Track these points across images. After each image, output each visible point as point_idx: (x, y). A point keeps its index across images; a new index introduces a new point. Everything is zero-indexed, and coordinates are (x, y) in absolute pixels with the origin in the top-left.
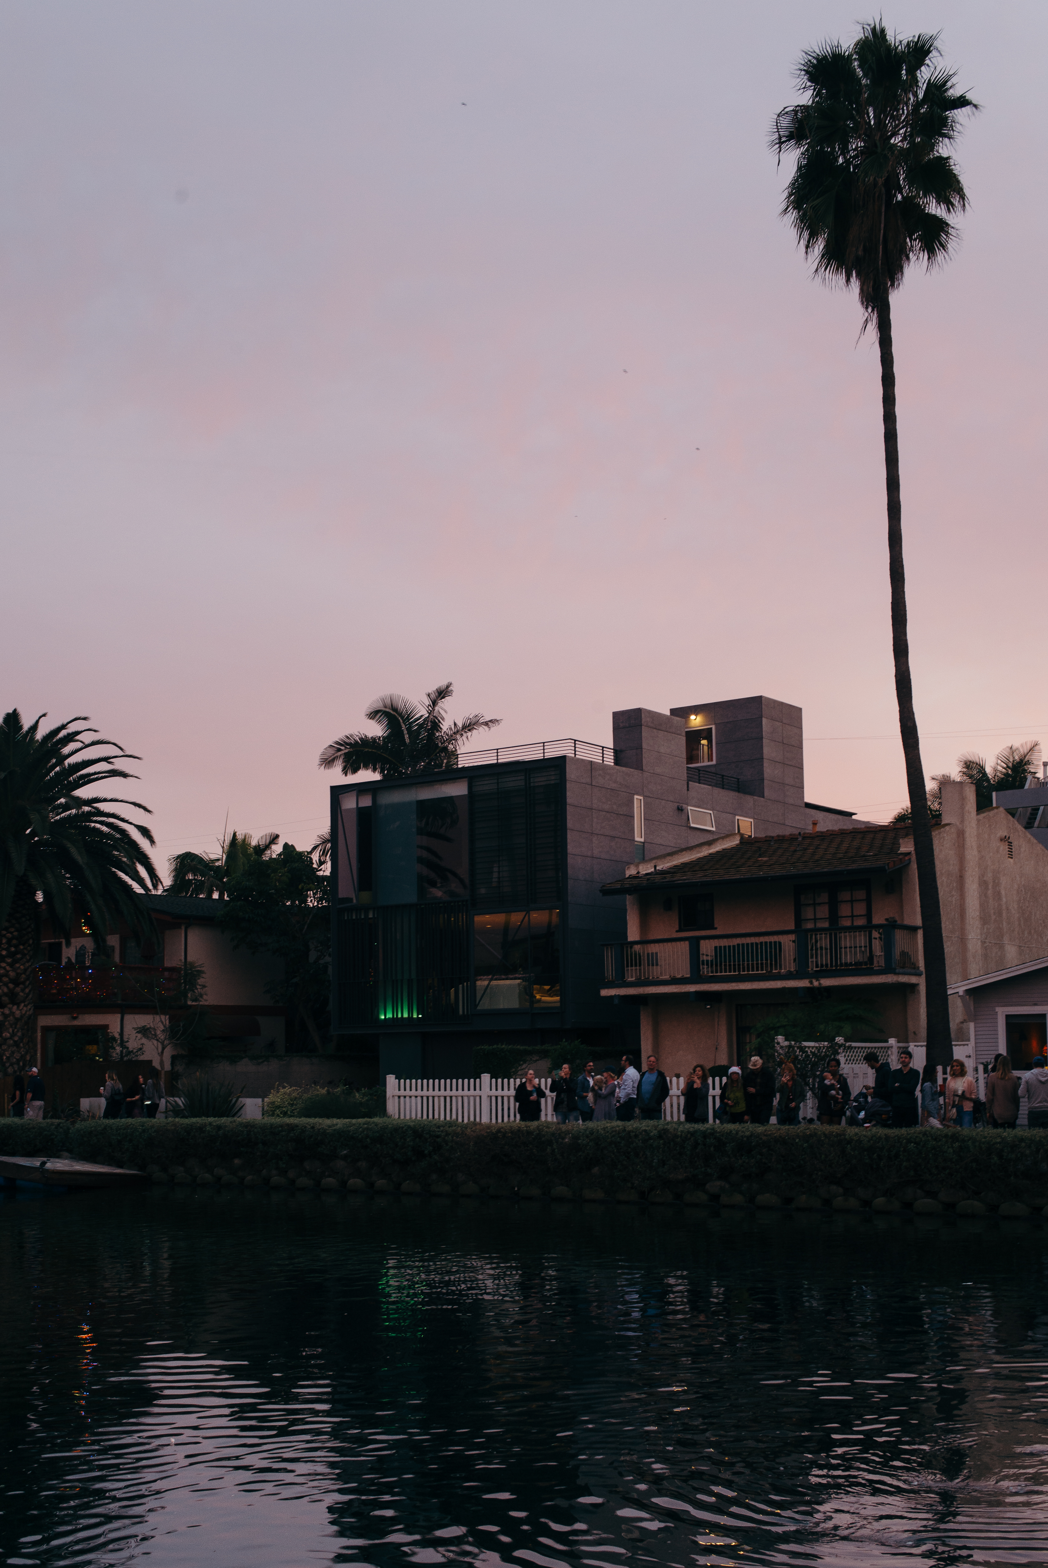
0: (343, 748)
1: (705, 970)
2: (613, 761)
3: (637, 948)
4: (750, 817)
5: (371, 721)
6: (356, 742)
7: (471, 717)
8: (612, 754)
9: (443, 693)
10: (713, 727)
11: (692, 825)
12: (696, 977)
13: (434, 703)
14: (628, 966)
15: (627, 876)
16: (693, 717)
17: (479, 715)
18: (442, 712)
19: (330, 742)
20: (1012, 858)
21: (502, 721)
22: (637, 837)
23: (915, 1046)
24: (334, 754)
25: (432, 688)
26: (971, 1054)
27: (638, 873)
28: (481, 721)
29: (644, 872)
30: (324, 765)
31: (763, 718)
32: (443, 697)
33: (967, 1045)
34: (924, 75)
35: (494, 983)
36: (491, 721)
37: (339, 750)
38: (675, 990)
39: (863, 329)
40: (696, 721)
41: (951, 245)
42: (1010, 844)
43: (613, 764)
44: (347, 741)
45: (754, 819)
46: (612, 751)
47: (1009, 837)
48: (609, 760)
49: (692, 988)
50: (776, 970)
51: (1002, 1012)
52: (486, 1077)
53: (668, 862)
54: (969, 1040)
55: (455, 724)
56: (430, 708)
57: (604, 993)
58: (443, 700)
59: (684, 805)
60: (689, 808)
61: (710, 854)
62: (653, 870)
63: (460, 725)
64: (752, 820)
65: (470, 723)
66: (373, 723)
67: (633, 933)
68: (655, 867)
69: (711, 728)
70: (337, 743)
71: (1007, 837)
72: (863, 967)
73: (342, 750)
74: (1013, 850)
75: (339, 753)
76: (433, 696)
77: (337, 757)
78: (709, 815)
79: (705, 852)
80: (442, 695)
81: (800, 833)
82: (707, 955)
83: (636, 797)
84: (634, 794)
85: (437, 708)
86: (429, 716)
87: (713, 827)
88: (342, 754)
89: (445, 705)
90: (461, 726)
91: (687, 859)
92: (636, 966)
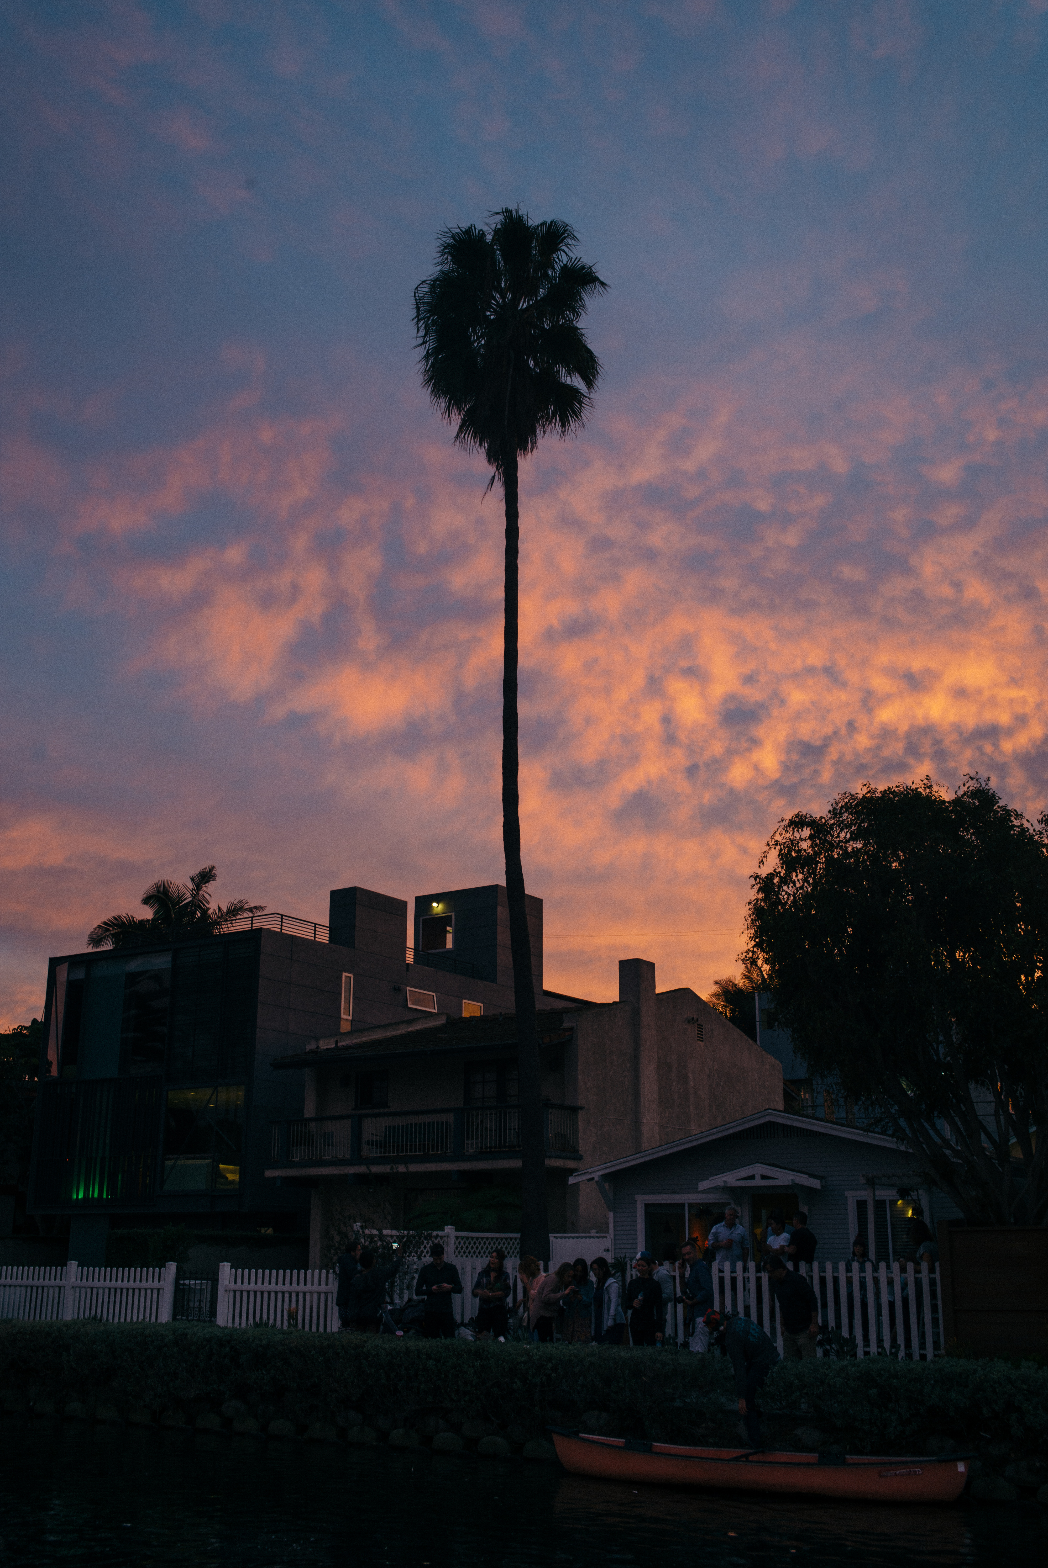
0: (111, 929)
1: (367, 1151)
2: (328, 939)
3: (313, 1125)
4: (478, 1001)
5: (145, 906)
6: (123, 923)
7: (235, 902)
8: (328, 932)
9: (205, 877)
10: (453, 914)
11: (410, 1006)
12: (357, 1158)
13: (198, 887)
14: (293, 1146)
15: (307, 1050)
16: (435, 905)
17: (244, 901)
18: (206, 896)
19: (99, 922)
20: (703, 1041)
21: (267, 909)
22: (344, 1014)
23: (555, 1237)
24: (102, 934)
25: (195, 871)
26: (610, 1248)
27: (318, 1047)
28: (246, 906)
29: (325, 1047)
30: (92, 945)
31: (498, 906)
32: (207, 882)
33: (606, 1237)
34: (562, 258)
35: (181, 1162)
36: (255, 907)
37: (108, 930)
38: (335, 1172)
39: (490, 485)
40: (437, 907)
41: (585, 414)
42: (700, 1026)
43: (328, 942)
44: (115, 922)
45: (484, 1003)
46: (328, 929)
47: (697, 1020)
48: (323, 937)
49: (351, 1170)
50: (433, 1151)
51: (641, 1200)
52: (73, 1265)
53: (356, 1038)
54: (608, 1233)
55: (220, 909)
56: (194, 891)
57: (268, 1173)
58: (207, 884)
59: (402, 985)
60: (408, 988)
61: (409, 1032)
62: (333, 1046)
63: (225, 909)
64: (482, 1005)
65: (235, 908)
66: (146, 907)
67: (309, 1111)
68: (337, 1042)
69: (452, 915)
70: (105, 923)
71: (695, 1019)
72: (516, 1149)
73: (110, 930)
74: (703, 1034)
75: (107, 933)
76: (196, 879)
77: (105, 937)
78: (432, 998)
79: (403, 1030)
80: (205, 880)
81: (501, 1013)
82: (377, 1135)
83: (344, 974)
84: (343, 971)
85: (201, 892)
86: (192, 901)
87: (435, 1009)
88: (110, 935)
89: (211, 888)
90: (225, 911)
91: (380, 1036)
92: (301, 1145)
